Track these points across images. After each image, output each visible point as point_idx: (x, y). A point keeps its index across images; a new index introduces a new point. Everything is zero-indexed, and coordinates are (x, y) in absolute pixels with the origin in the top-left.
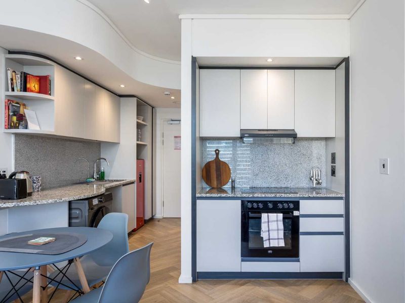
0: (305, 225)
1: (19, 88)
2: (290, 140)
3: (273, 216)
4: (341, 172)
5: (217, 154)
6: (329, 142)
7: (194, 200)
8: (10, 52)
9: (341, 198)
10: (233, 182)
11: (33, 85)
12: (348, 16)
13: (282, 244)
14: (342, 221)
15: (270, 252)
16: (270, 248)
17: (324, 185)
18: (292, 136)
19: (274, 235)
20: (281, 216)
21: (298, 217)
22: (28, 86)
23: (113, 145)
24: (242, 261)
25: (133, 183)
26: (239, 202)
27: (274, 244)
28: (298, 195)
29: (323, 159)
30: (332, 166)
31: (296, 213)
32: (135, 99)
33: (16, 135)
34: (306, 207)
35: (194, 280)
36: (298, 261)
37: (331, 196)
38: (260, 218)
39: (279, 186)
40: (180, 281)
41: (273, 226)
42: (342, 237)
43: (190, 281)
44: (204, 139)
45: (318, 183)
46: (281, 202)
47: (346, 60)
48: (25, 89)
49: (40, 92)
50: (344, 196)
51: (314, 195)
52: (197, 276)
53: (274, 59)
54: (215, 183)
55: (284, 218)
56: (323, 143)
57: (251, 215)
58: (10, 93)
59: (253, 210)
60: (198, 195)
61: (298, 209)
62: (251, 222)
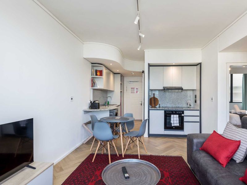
0: (186, 119)
1: (95, 75)
2: (180, 91)
3: (175, 116)
4: (198, 102)
5: (154, 95)
6: (194, 91)
7: (149, 110)
8: (92, 64)
9: (198, 110)
10: (159, 105)
11: (98, 74)
12: (201, 49)
13: (178, 125)
14: (199, 118)
15: (174, 128)
16: (174, 126)
17: (192, 106)
18: (181, 89)
19: (175, 122)
20: (178, 116)
21: (183, 116)
22: (97, 74)
23: (112, 91)
24: (165, 130)
25: (119, 106)
26: (163, 111)
27: (175, 125)
28: (183, 109)
29: (192, 97)
30: (195, 100)
31: (183, 115)
32: (120, 74)
33: (93, 89)
34: (186, 113)
35: (149, 137)
36: (184, 131)
37: (195, 109)
38: (171, 116)
39: (176, 106)
40: (144, 137)
41: (175, 119)
42: (199, 124)
43: (148, 137)
44: (152, 90)
45: (190, 105)
46: (178, 111)
47: (200, 64)
48: (97, 75)
49: (100, 76)
50: (199, 109)
51: (189, 109)
52: (150, 135)
53: (175, 63)
54: (153, 106)
55: (179, 116)
56: (192, 91)
57: (168, 115)
58: (92, 76)
59: (168, 114)
60: (150, 109)
61: (183, 114)
62: (168, 118)
